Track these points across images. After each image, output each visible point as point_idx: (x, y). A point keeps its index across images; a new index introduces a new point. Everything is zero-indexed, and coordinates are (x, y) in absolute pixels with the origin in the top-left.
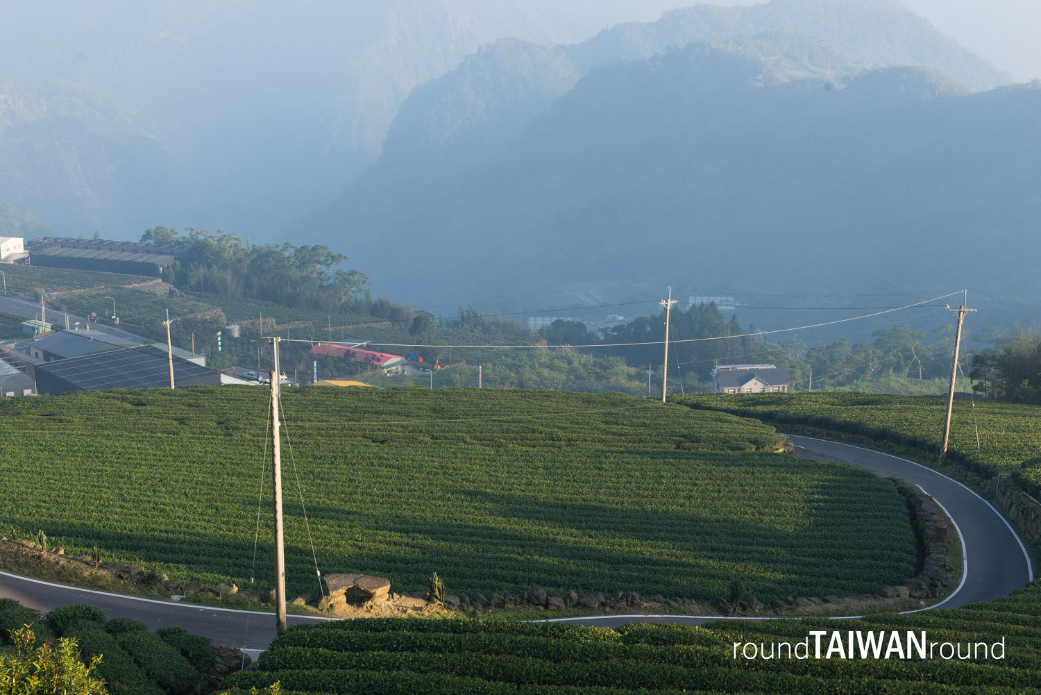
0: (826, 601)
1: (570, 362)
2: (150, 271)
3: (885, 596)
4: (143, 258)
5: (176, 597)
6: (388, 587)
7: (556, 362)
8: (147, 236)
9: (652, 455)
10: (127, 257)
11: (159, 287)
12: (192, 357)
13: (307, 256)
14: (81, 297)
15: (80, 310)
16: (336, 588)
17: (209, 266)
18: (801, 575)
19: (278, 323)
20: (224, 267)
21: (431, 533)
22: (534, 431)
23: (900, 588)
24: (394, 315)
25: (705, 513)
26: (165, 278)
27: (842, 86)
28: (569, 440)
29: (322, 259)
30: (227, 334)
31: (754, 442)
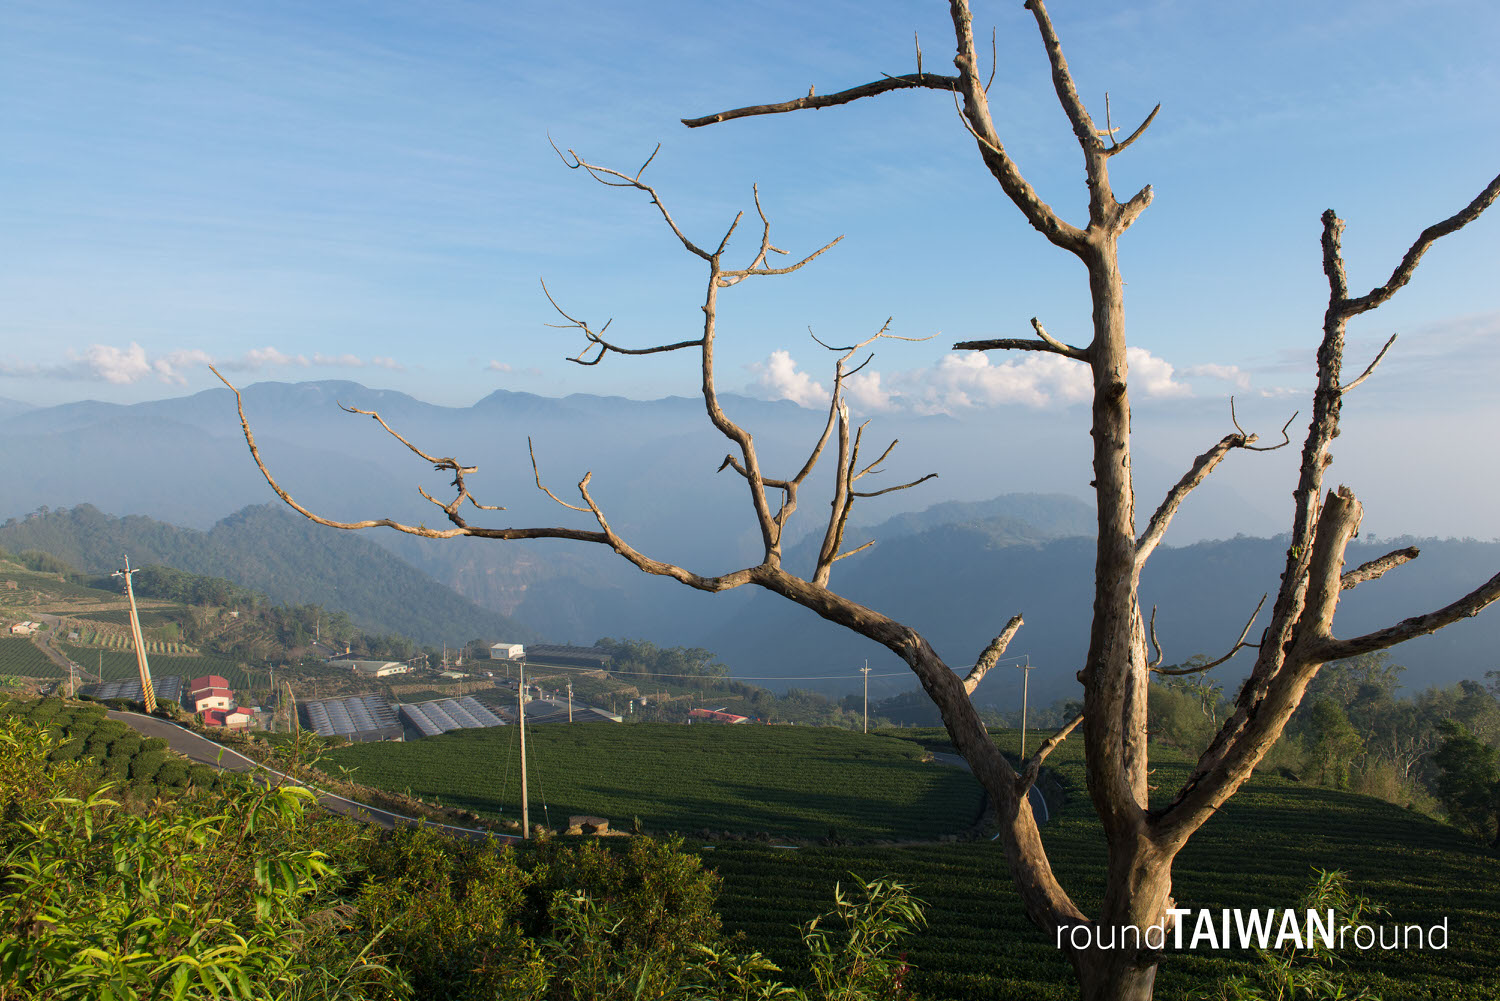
0: (896, 842)
1: (853, 721)
2: (596, 664)
3: (938, 840)
4: (592, 657)
5: (479, 828)
6: (607, 824)
7: (845, 721)
8: (597, 644)
9: (830, 760)
10: (583, 656)
11: (601, 674)
12: (614, 716)
13: (692, 654)
14: (553, 680)
15: (549, 688)
16: (574, 824)
17: (632, 662)
18: (893, 828)
19: (672, 696)
20: (642, 662)
21: (668, 802)
22: (767, 747)
23: (951, 836)
24: (745, 691)
25: (850, 793)
26: (605, 668)
27: (1041, 549)
28: (788, 753)
29: (701, 656)
30: (637, 702)
31: (907, 755)
